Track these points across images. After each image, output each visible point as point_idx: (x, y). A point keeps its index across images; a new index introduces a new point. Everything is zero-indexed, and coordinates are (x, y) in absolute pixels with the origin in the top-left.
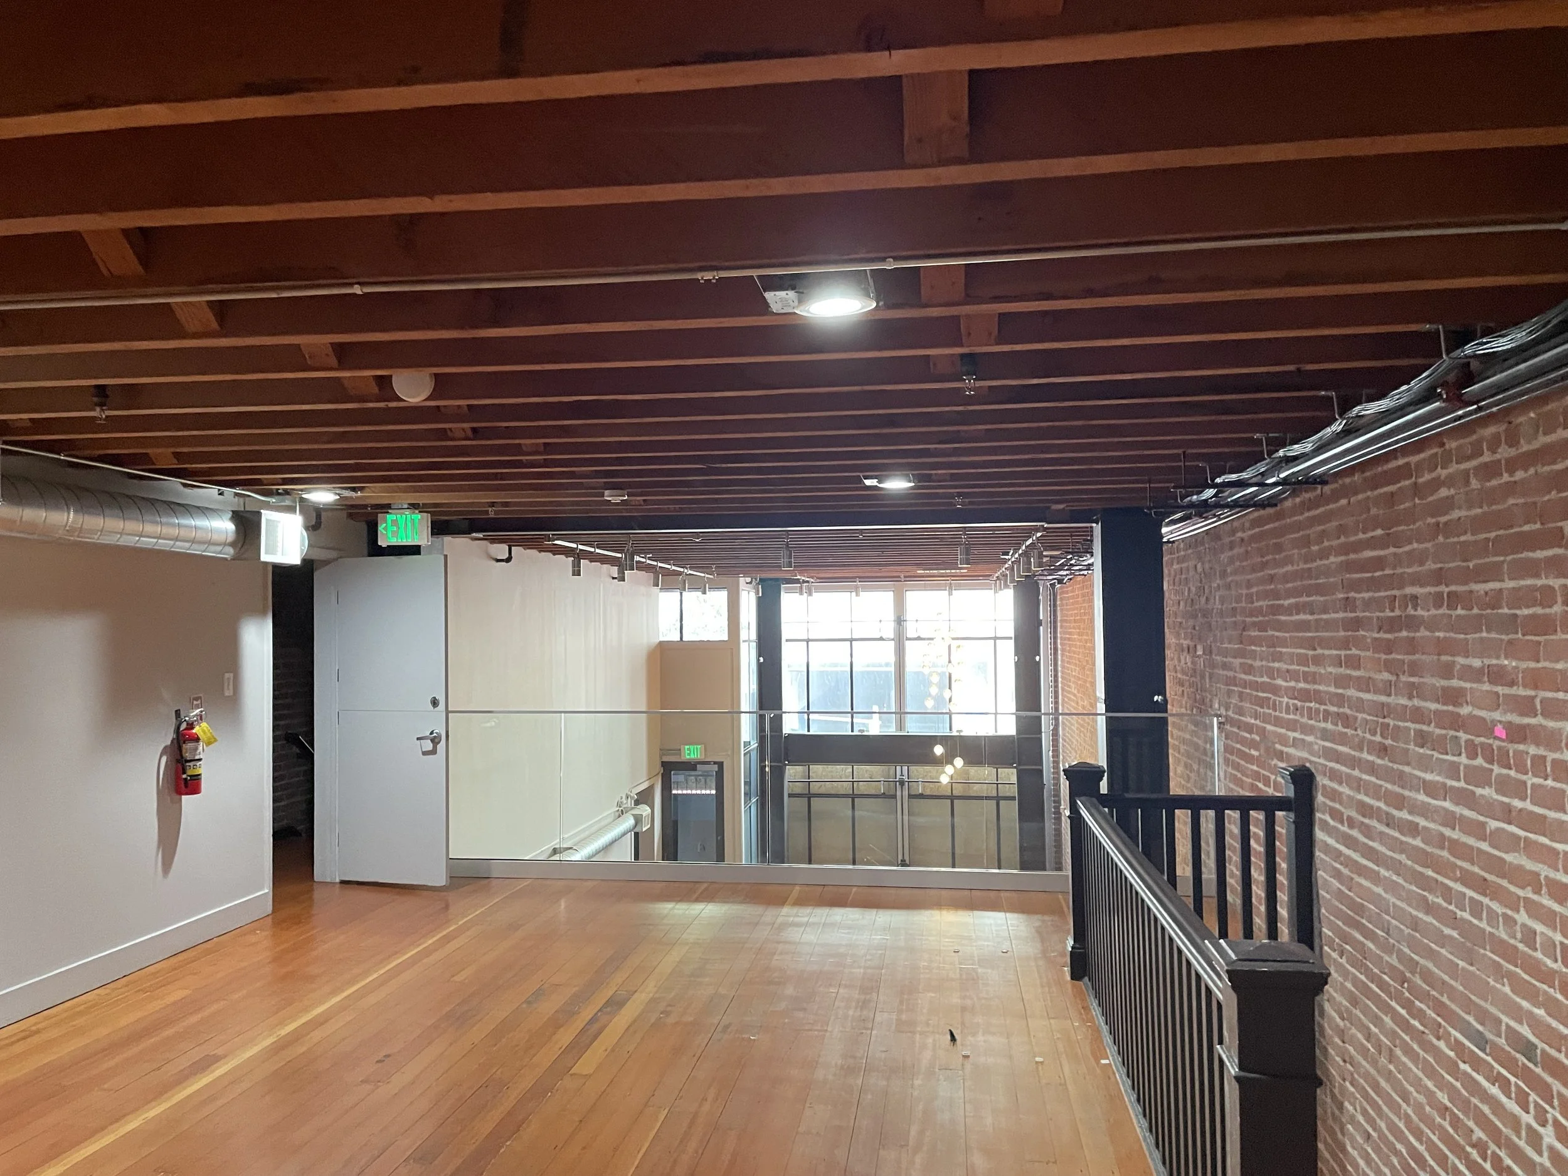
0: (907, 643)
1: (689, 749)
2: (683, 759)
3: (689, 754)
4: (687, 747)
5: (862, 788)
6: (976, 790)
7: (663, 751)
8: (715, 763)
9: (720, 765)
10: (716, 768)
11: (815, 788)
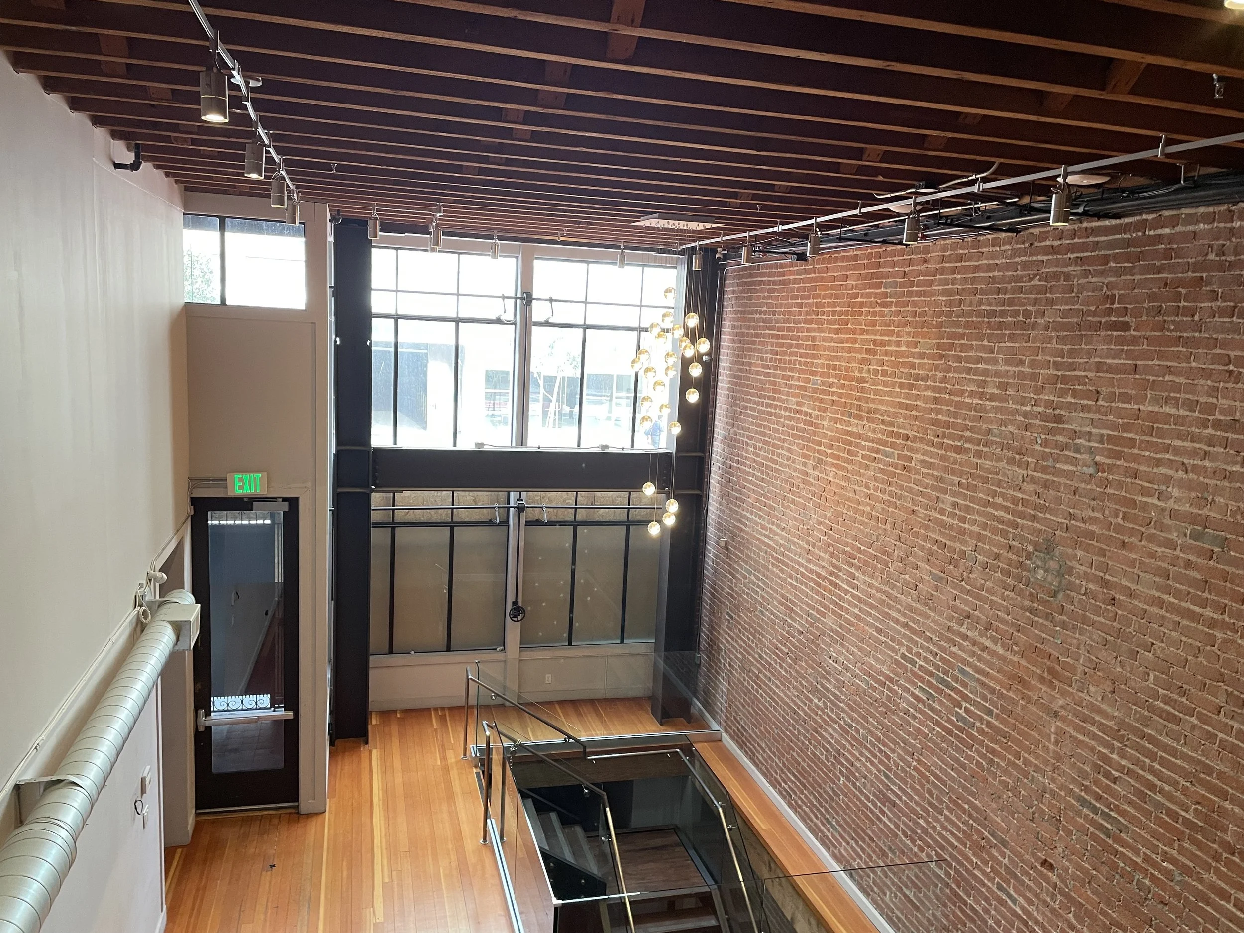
0: (534, 329)
1: (241, 480)
2: (230, 494)
3: (241, 487)
4: (237, 476)
5: (463, 515)
6: (601, 515)
7: (194, 481)
8: (285, 499)
9: (293, 502)
10: (285, 506)
11: (400, 516)
